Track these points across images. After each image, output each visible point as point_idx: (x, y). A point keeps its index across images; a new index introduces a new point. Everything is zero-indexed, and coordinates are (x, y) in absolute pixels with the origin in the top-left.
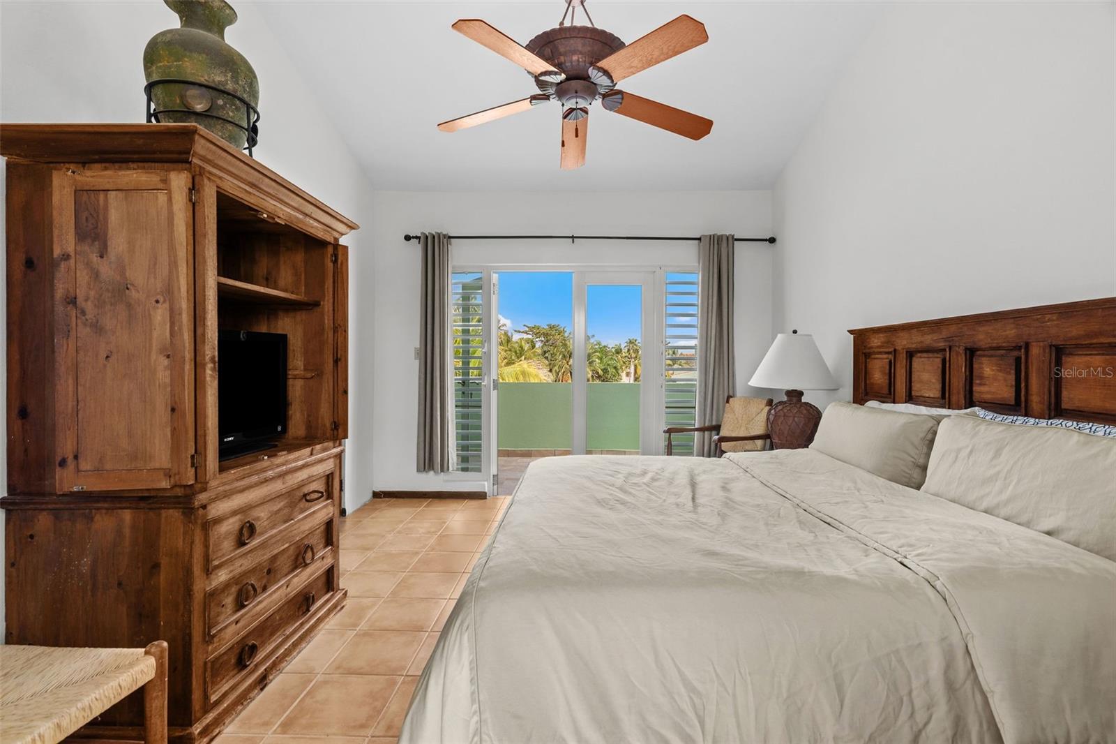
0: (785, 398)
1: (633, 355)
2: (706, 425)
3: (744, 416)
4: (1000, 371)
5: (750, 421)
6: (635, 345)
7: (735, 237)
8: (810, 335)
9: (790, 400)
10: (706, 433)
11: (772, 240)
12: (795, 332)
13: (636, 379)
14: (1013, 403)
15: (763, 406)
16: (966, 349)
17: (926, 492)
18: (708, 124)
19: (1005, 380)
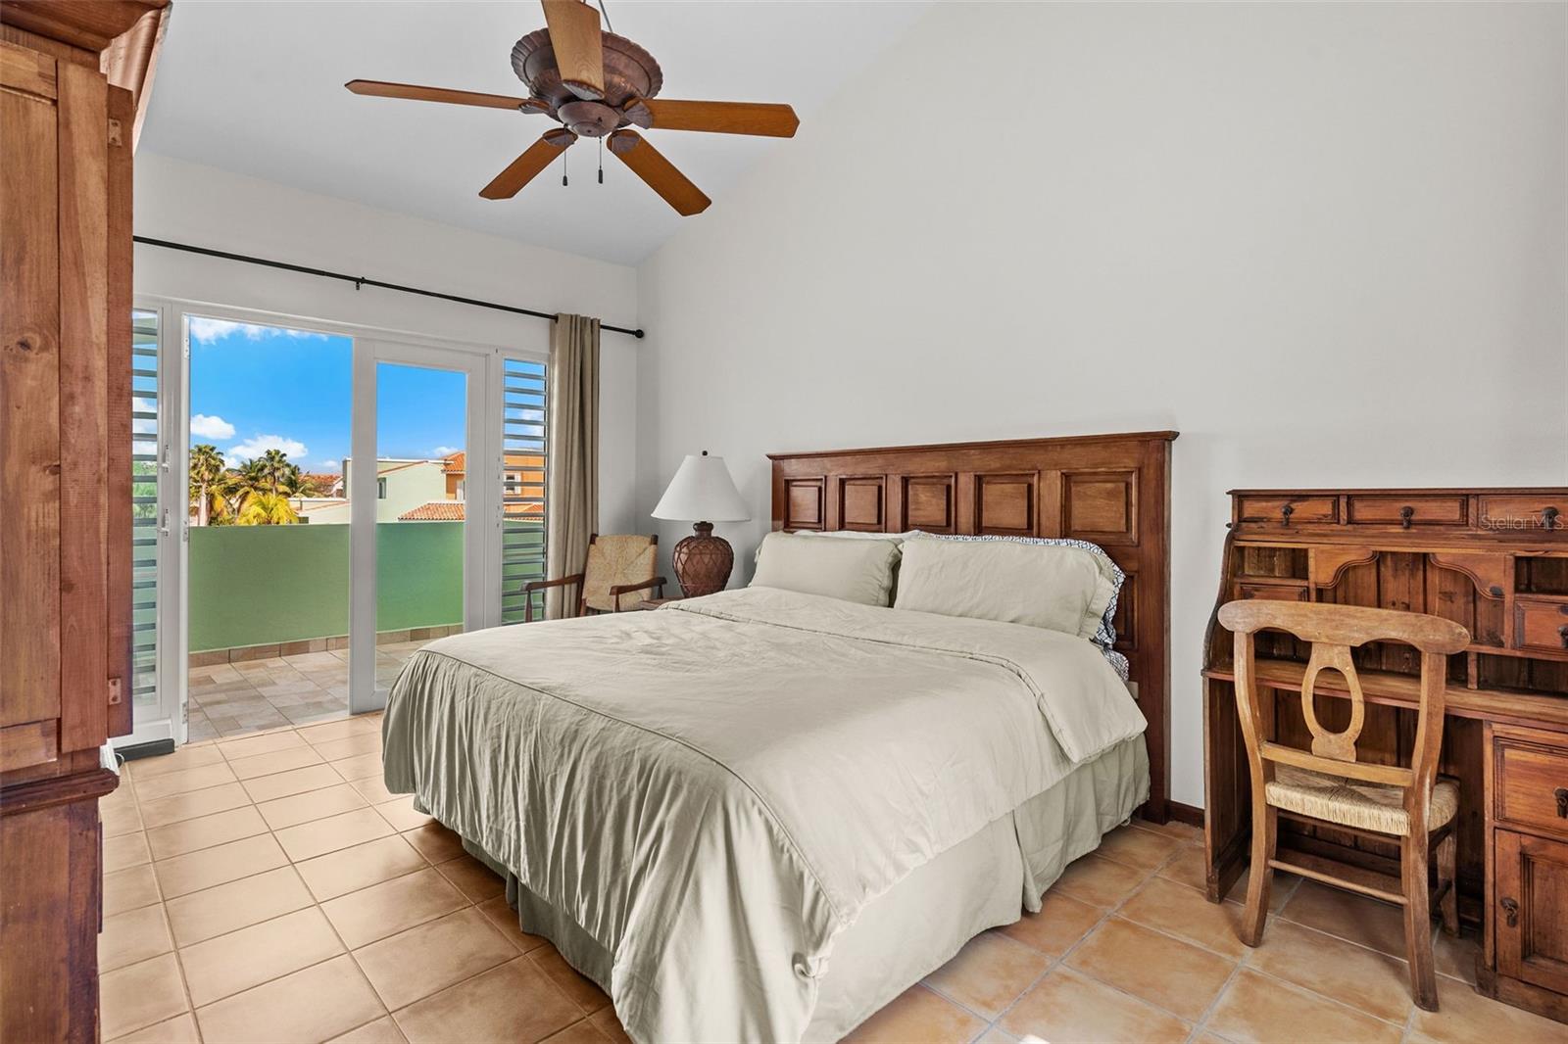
0: (693, 533)
1: (207, 476)
2: (566, 575)
3: (620, 559)
4: (933, 497)
5: (629, 565)
6: (210, 456)
7: (601, 324)
8: (721, 458)
9: (701, 535)
10: (567, 587)
11: (639, 334)
12: (705, 453)
13: (212, 520)
14: (945, 524)
15: (647, 544)
16: (903, 478)
17: (902, 608)
18: (706, 202)
19: (938, 505)
